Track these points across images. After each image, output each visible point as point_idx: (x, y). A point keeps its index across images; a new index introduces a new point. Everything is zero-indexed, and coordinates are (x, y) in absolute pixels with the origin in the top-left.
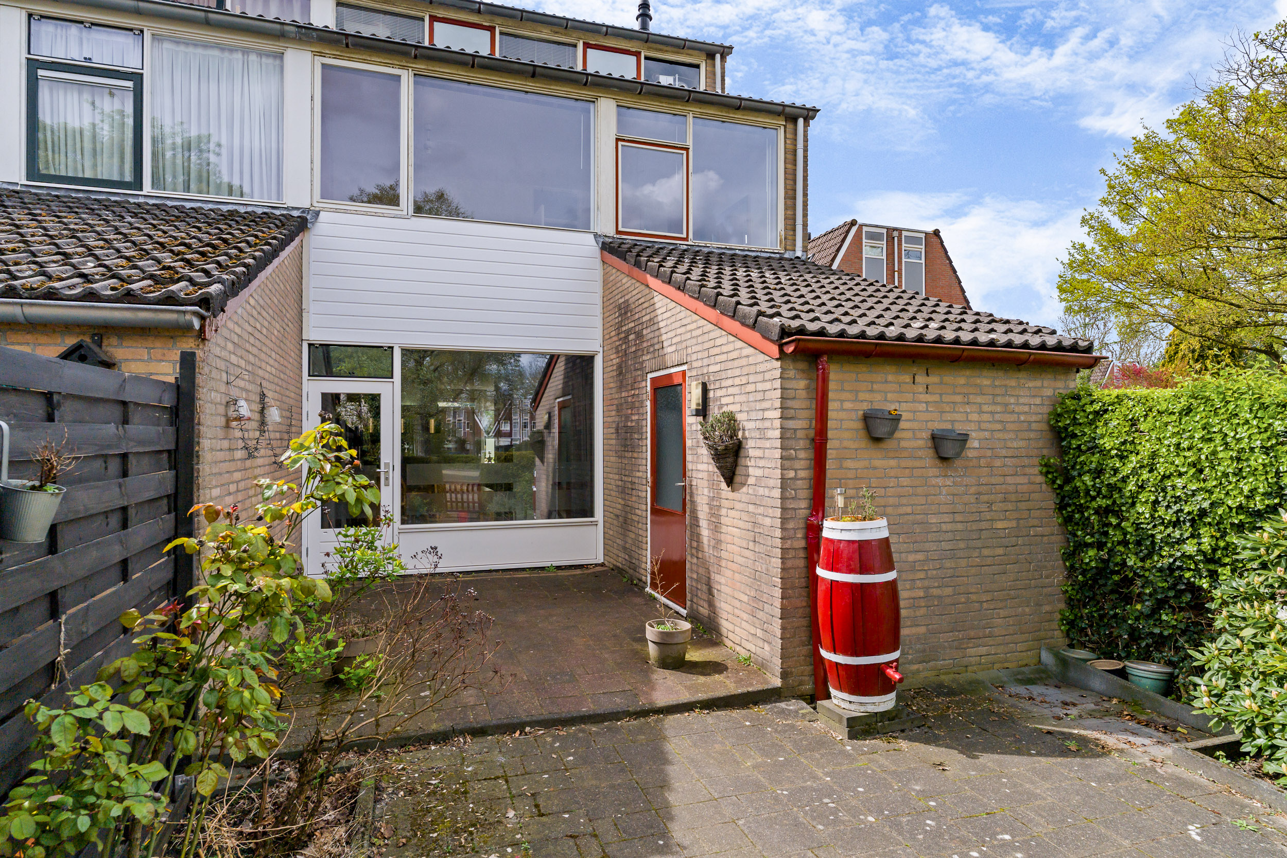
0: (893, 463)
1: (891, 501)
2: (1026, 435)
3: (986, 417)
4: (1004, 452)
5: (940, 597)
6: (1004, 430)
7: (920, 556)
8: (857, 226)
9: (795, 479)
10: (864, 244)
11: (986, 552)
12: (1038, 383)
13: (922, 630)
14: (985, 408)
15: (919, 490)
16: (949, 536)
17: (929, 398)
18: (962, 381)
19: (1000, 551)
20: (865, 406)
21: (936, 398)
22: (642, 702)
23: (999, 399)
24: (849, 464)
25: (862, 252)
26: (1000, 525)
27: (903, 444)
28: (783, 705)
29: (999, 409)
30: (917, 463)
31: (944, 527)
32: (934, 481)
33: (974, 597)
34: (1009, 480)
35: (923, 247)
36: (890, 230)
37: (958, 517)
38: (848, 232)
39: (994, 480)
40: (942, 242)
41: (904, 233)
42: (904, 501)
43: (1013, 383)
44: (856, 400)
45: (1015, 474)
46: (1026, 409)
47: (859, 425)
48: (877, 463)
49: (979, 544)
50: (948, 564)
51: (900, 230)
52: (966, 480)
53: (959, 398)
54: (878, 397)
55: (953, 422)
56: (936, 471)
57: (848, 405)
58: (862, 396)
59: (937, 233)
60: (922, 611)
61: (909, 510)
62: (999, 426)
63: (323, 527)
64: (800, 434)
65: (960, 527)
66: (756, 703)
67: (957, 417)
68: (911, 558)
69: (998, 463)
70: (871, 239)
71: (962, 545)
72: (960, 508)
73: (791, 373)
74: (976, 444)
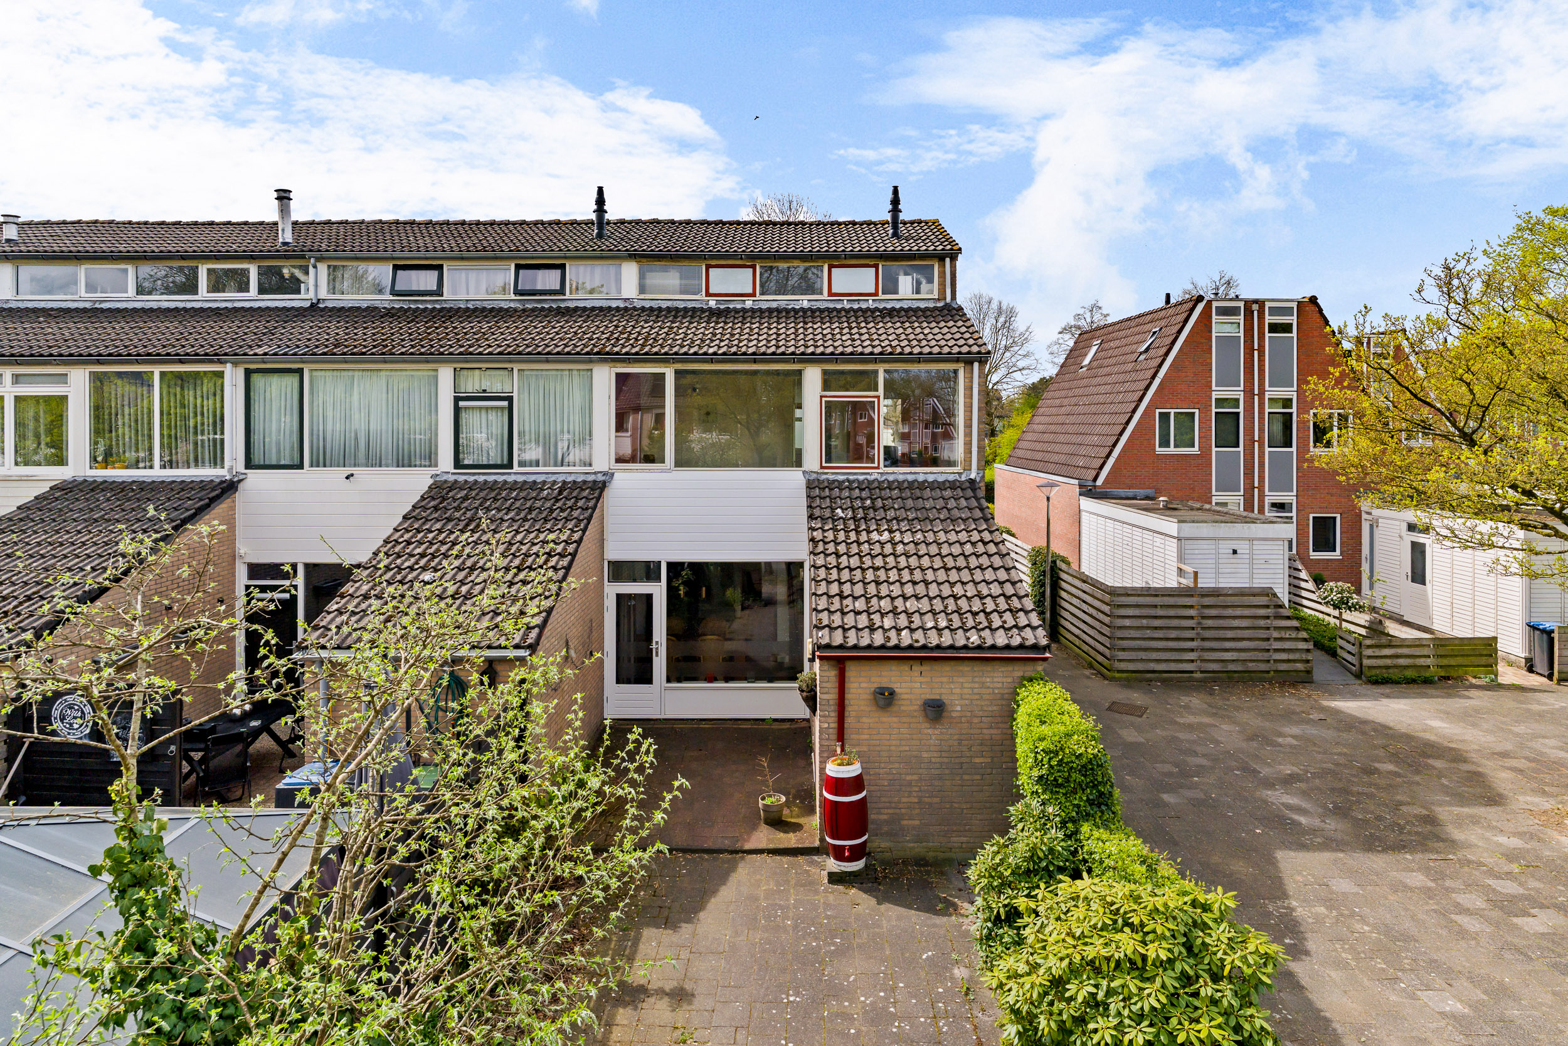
0: (895, 719)
1: (894, 742)
2: (999, 702)
3: (966, 691)
4: (981, 713)
5: (930, 804)
6: (981, 699)
7: (915, 777)
8: (1204, 302)
9: (828, 728)
10: (1214, 321)
11: (966, 777)
12: (1010, 669)
13: (917, 822)
14: (966, 685)
15: (915, 737)
16: (938, 765)
17: (922, 679)
18: (948, 668)
19: (979, 777)
20: (876, 685)
21: (928, 679)
22: (738, 846)
23: (977, 679)
24: (865, 720)
25: (1211, 331)
26: (977, 760)
27: (902, 708)
28: (815, 858)
29: (977, 685)
30: (914, 720)
31: (933, 760)
32: (926, 731)
33: (956, 805)
34: (985, 731)
35: (1295, 317)
36: (1248, 303)
37: (944, 754)
38: (1192, 310)
39: (972, 731)
40: (1320, 310)
41: (1268, 305)
42: (903, 743)
43: (989, 669)
44: (870, 681)
45: (991, 728)
46: (1000, 685)
47: (871, 697)
48: (884, 719)
49: (961, 771)
50: (936, 783)
51: (1261, 303)
52: (950, 731)
53: (945, 680)
54: (886, 680)
55: (940, 694)
56: (928, 725)
57: (864, 685)
58: (873, 679)
59: (1313, 300)
60: (917, 811)
61: (907, 748)
62: (977, 697)
63: (618, 682)
64: (831, 702)
65: (946, 760)
66: (802, 854)
67: (943, 691)
68: (909, 778)
69: (976, 720)
70: (1224, 315)
71: (947, 772)
72: (945, 748)
73: (826, 668)
74: (959, 708)
